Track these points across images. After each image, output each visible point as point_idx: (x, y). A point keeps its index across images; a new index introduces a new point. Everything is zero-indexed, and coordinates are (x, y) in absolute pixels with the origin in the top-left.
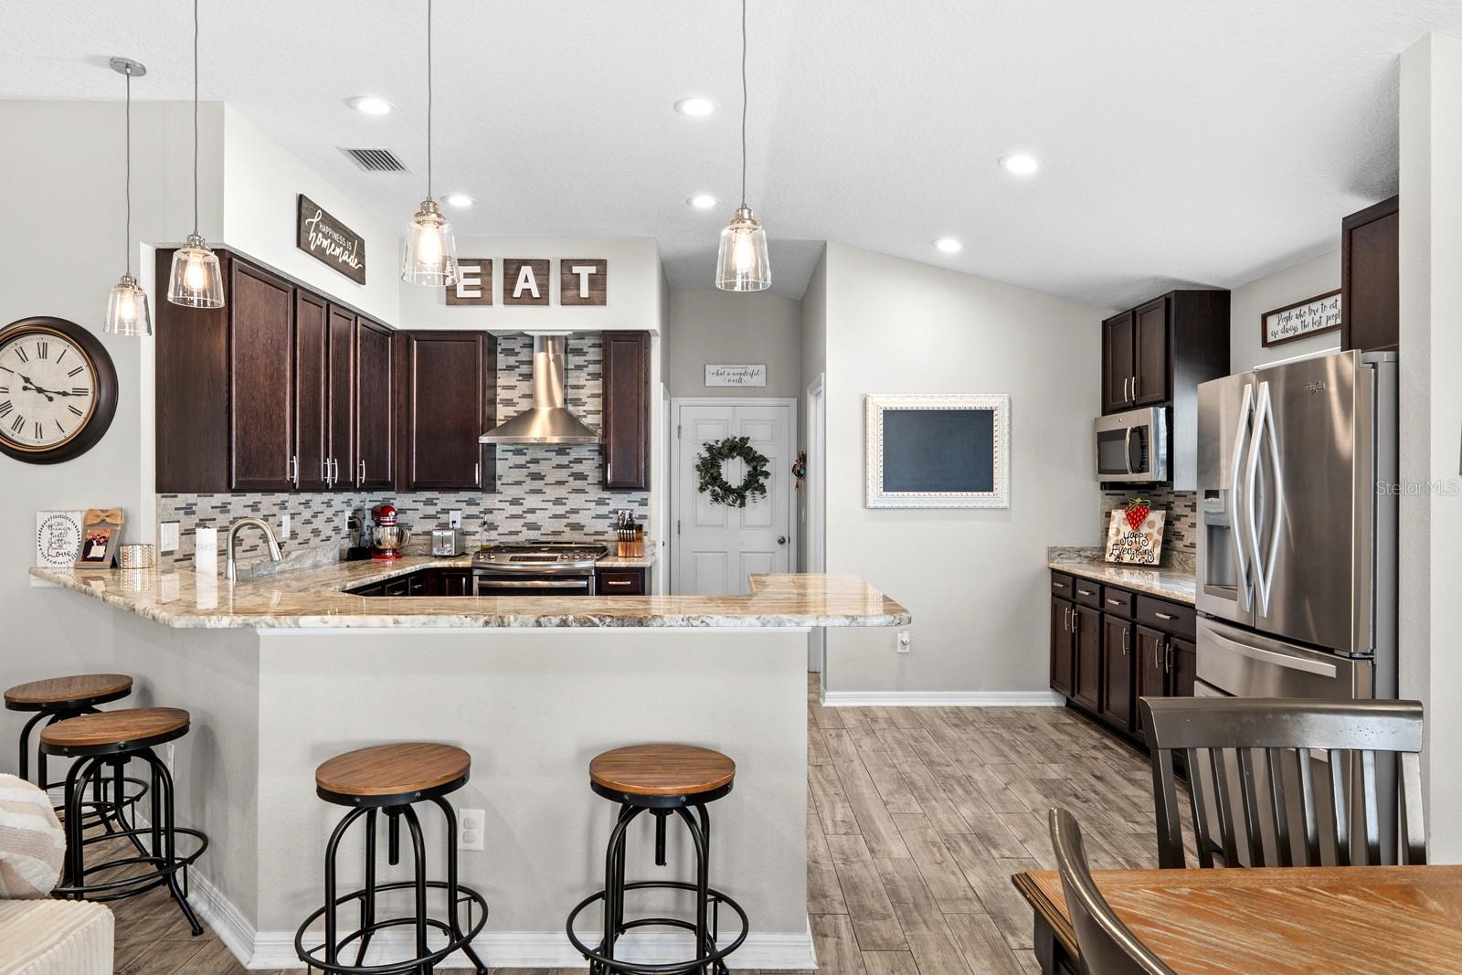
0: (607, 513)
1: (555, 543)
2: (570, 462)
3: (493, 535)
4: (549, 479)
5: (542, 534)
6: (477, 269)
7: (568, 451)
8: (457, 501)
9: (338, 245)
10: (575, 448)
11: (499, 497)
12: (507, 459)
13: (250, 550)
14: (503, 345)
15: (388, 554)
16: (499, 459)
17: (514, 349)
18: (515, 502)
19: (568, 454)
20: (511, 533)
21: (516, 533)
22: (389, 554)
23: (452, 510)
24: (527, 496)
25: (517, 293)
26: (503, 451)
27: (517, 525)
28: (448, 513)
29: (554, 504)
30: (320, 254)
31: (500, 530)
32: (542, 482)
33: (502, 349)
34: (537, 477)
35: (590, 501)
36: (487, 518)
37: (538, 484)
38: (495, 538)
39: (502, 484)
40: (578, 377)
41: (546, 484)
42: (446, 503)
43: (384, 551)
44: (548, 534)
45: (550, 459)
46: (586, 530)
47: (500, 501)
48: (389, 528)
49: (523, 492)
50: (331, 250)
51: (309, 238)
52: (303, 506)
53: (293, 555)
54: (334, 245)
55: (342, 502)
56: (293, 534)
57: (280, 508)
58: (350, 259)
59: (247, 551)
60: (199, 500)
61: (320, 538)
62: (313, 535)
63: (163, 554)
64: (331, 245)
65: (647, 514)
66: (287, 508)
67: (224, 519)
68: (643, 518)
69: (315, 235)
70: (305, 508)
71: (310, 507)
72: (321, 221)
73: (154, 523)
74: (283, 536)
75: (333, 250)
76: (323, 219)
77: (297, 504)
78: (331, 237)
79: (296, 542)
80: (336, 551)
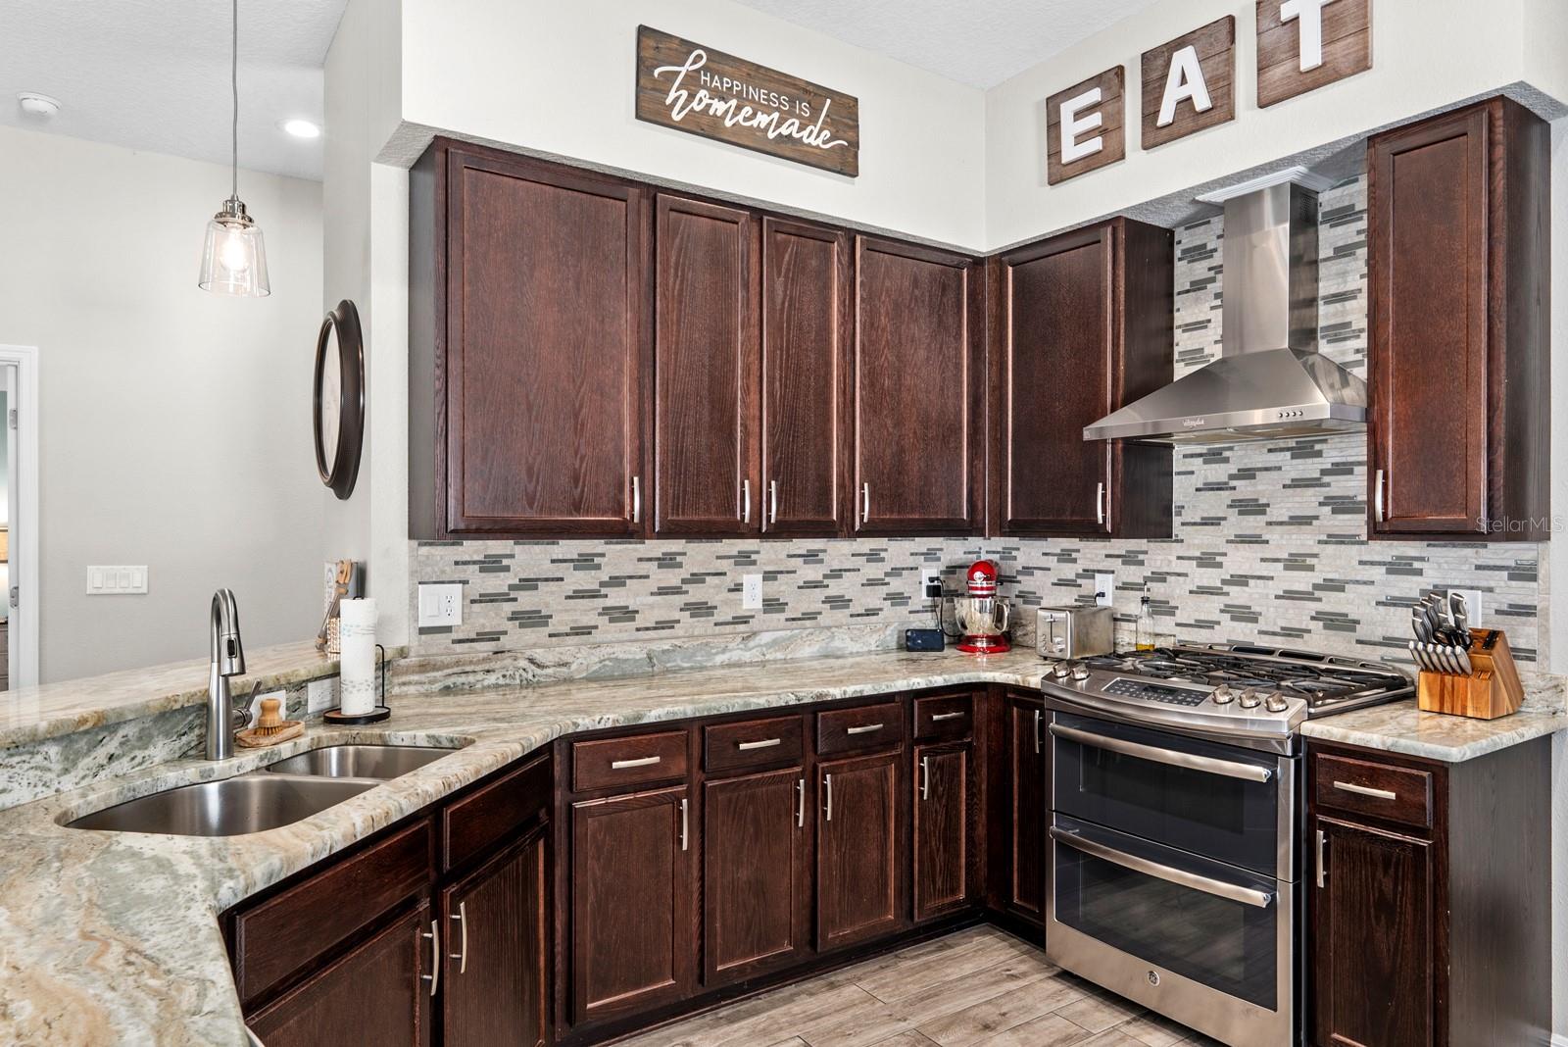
0: (1415, 594)
1: (1284, 654)
2: (1324, 472)
3: (1166, 624)
4: (1279, 512)
5: (1261, 632)
6: (1094, 95)
7: (1318, 447)
8: (1107, 556)
9: (768, 111)
10: (1334, 440)
11: (1177, 549)
12: (1192, 473)
13: (655, 628)
14: (1185, 239)
15: (979, 645)
16: (1179, 473)
17: (1204, 246)
18: (1207, 560)
19: (1319, 454)
20: (1200, 624)
21: (1209, 625)
22: (982, 644)
23: (1099, 571)
24: (1230, 549)
25: (1166, 116)
26: (1185, 456)
27: (1211, 607)
28: (1093, 577)
29: (1286, 568)
30: (704, 127)
31: (1181, 616)
32: (1261, 519)
33: (1184, 252)
34: (1251, 507)
35: (1372, 563)
36: (1157, 590)
37: (1252, 524)
38: (1168, 632)
39: (1183, 524)
40: (1344, 274)
41: (1270, 524)
42: (1092, 560)
43: (973, 639)
44: (1274, 634)
45: (1280, 468)
46: (1362, 632)
47: (1179, 558)
48: (977, 600)
50: (740, 118)
51: (668, 101)
52: (801, 559)
53: (766, 638)
54: (747, 110)
55: (912, 554)
56: (772, 605)
57: (736, 564)
58: (805, 133)
59: (647, 629)
60: (518, 550)
61: (848, 612)
62: (828, 606)
63: (423, 631)
64: (739, 108)
65: (1535, 603)
66: (754, 563)
67: (586, 580)
68: (1519, 614)
69: (684, 94)
70: (805, 562)
71: (821, 561)
72: (705, 68)
73: (404, 583)
74: (745, 606)
75: (746, 119)
76: (711, 65)
77: (783, 556)
78: (739, 95)
79: (782, 616)
80: (888, 632)
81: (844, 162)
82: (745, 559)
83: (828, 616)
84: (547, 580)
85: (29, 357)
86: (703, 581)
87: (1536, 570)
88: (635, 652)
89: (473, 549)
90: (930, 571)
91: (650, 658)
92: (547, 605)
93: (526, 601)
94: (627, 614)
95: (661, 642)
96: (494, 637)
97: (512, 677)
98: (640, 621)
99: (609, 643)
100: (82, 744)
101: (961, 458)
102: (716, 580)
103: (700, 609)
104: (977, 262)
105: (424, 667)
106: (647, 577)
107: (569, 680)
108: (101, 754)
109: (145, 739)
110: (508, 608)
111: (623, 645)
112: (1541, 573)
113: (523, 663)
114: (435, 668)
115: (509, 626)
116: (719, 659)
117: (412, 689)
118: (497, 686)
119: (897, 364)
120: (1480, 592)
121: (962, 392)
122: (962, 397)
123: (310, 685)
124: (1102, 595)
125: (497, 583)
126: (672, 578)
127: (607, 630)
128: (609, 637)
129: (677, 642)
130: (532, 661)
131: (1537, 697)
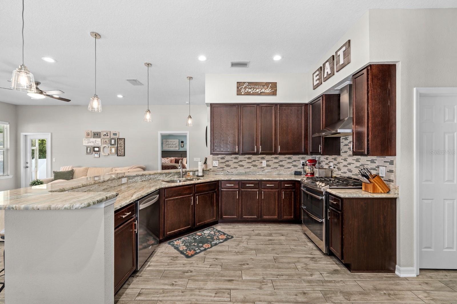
0: (375, 167)
3: (339, 173)
5: (353, 175)
6: (318, 73)
8: (332, 159)
9: (259, 89)
11: (341, 158)
12: (343, 142)
16: (341, 142)
18: (345, 160)
20: (344, 173)
21: (346, 173)
23: (331, 162)
26: (342, 139)
27: (346, 169)
29: (356, 161)
30: (248, 94)
31: (342, 171)
35: (368, 161)
36: (339, 166)
39: (342, 152)
42: (330, 159)
47: (342, 159)
49: (347, 156)
50: (254, 91)
51: (241, 92)
52: (287, 158)
53: (266, 171)
54: (255, 90)
55: (298, 158)
56: (268, 166)
57: (261, 159)
58: (266, 91)
59: (246, 168)
60: (226, 156)
61: (284, 168)
62: (279, 166)
63: (213, 167)
64: (253, 90)
65: (393, 170)
66: (265, 159)
67: (236, 161)
68: (391, 172)
69: (244, 90)
70: (275, 159)
71: (278, 159)
72: (247, 85)
73: (211, 160)
74: (263, 166)
75: (255, 91)
76: (249, 84)
77: (270, 158)
78: (253, 88)
79: (270, 168)
80: (292, 172)
81: (274, 93)
82: (263, 158)
83: (279, 168)
84: (230, 160)
85: (188, 132)
86: (255, 161)
87: (393, 162)
88: (244, 172)
89: (220, 156)
90: (302, 161)
91: (246, 172)
92: (230, 164)
93: (227, 163)
94: (242, 166)
95: (248, 170)
96: (223, 168)
97: (225, 173)
98: (244, 167)
99: (239, 170)
100: (167, 175)
101: (302, 140)
102: (258, 161)
103: (255, 166)
104: (306, 105)
105: (213, 171)
106: (246, 160)
107: (233, 175)
108: (169, 176)
109: (174, 175)
110: (225, 164)
111: (241, 170)
112: (394, 163)
113: (227, 172)
114: (215, 171)
115: (225, 167)
116: (258, 174)
117: (212, 174)
118: (223, 175)
119: (287, 125)
120: (384, 167)
121: (302, 129)
122: (302, 130)
123: (196, 172)
124: (331, 166)
125: (223, 161)
126: (250, 161)
127: (239, 168)
128: (240, 169)
129: (250, 170)
130: (227, 171)
131: (392, 190)
